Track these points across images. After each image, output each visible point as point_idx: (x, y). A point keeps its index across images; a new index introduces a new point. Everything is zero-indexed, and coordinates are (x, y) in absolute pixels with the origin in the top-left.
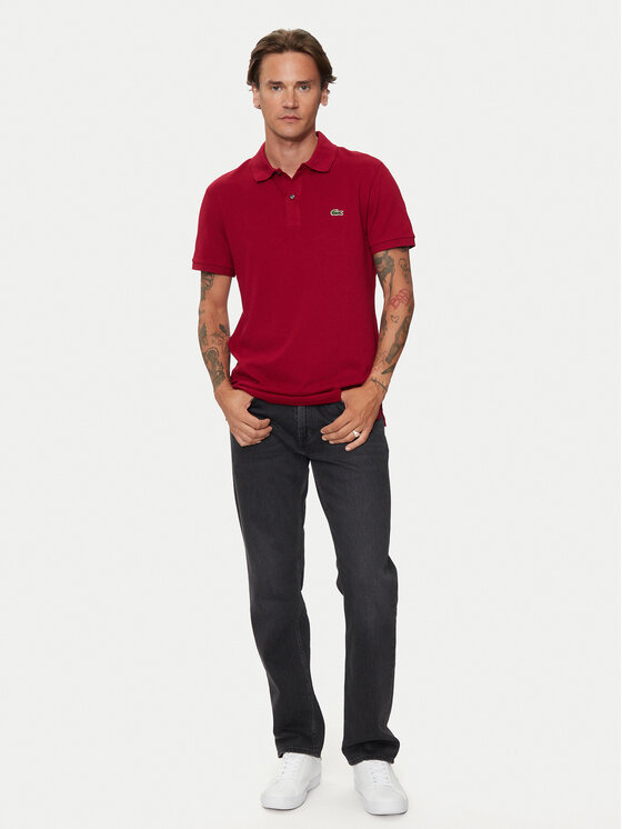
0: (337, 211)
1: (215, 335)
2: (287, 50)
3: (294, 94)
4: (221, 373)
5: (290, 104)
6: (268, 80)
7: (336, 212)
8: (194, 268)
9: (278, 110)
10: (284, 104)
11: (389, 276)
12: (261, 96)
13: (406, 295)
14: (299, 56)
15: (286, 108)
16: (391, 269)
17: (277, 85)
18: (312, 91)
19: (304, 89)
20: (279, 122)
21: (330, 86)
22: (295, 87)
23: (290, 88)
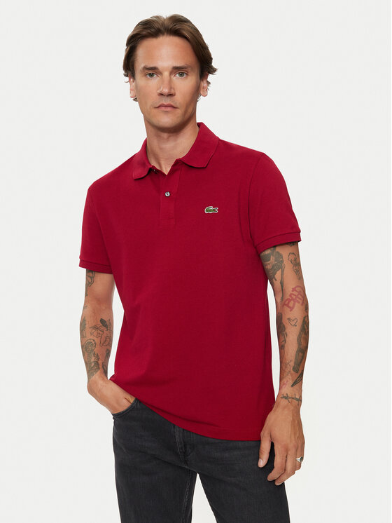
0: (211, 208)
1: (95, 328)
2: (163, 34)
3: (170, 81)
4: (97, 364)
5: (166, 91)
6: (142, 66)
7: (210, 210)
8: (81, 265)
9: (154, 99)
10: (159, 91)
11: (279, 273)
12: (136, 86)
13: (299, 293)
14: (176, 40)
15: (161, 94)
16: (280, 266)
17: (152, 72)
18: (189, 78)
19: (181, 75)
20: (155, 111)
21: (210, 78)
22: (171, 73)
23: (166, 74)
